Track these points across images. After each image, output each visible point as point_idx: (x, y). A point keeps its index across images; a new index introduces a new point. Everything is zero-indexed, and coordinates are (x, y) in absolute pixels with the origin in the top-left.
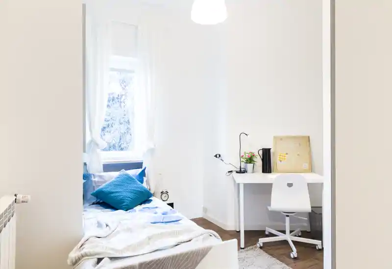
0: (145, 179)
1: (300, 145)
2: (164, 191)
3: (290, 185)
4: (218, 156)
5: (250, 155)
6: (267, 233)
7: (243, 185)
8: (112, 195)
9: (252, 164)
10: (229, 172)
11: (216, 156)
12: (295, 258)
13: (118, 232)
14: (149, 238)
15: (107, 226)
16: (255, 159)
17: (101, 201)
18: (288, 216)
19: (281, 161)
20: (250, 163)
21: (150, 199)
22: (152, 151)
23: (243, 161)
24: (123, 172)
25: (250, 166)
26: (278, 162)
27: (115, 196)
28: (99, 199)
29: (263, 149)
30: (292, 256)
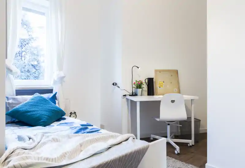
0: (57, 102)
1: (172, 75)
2: (73, 112)
3: (173, 101)
4: (115, 84)
5: (140, 82)
6: (152, 139)
7: (139, 102)
8: (29, 114)
9: (141, 89)
10: (123, 96)
11: (113, 84)
12: (178, 154)
13: (44, 143)
14: (81, 145)
15: (30, 139)
16: (143, 86)
17: (17, 120)
18: (169, 124)
19: (160, 87)
20: (140, 88)
21: (63, 117)
22: (62, 79)
23: (134, 87)
24: (37, 95)
25: (139, 91)
26: (158, 87)
27: (32, 115)
28: (14, 118)
29: (148, 79)
30: (176, 152)
